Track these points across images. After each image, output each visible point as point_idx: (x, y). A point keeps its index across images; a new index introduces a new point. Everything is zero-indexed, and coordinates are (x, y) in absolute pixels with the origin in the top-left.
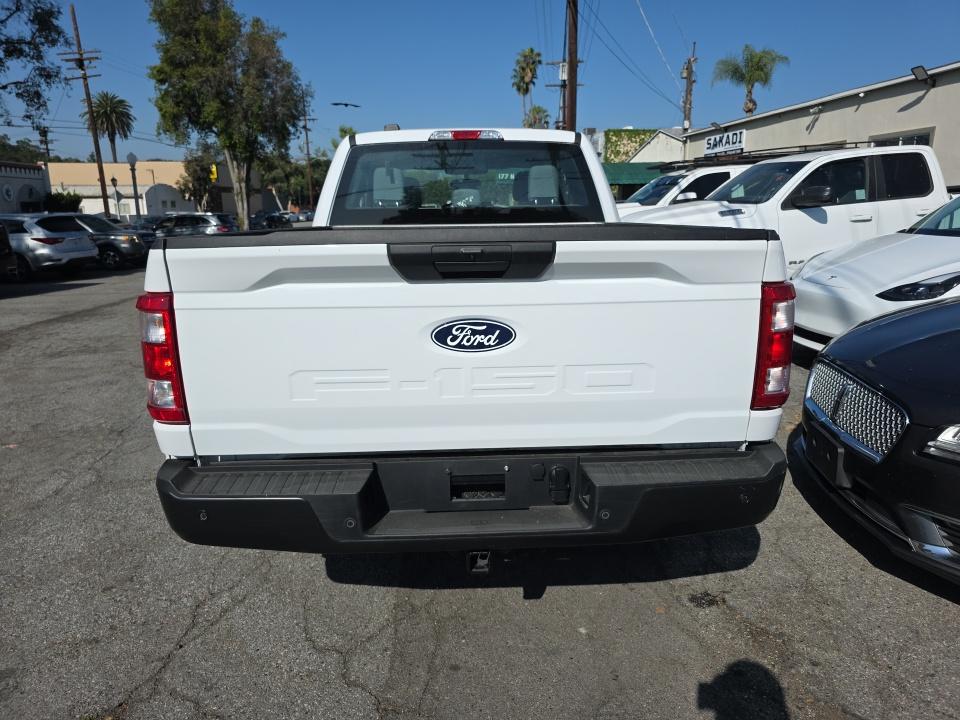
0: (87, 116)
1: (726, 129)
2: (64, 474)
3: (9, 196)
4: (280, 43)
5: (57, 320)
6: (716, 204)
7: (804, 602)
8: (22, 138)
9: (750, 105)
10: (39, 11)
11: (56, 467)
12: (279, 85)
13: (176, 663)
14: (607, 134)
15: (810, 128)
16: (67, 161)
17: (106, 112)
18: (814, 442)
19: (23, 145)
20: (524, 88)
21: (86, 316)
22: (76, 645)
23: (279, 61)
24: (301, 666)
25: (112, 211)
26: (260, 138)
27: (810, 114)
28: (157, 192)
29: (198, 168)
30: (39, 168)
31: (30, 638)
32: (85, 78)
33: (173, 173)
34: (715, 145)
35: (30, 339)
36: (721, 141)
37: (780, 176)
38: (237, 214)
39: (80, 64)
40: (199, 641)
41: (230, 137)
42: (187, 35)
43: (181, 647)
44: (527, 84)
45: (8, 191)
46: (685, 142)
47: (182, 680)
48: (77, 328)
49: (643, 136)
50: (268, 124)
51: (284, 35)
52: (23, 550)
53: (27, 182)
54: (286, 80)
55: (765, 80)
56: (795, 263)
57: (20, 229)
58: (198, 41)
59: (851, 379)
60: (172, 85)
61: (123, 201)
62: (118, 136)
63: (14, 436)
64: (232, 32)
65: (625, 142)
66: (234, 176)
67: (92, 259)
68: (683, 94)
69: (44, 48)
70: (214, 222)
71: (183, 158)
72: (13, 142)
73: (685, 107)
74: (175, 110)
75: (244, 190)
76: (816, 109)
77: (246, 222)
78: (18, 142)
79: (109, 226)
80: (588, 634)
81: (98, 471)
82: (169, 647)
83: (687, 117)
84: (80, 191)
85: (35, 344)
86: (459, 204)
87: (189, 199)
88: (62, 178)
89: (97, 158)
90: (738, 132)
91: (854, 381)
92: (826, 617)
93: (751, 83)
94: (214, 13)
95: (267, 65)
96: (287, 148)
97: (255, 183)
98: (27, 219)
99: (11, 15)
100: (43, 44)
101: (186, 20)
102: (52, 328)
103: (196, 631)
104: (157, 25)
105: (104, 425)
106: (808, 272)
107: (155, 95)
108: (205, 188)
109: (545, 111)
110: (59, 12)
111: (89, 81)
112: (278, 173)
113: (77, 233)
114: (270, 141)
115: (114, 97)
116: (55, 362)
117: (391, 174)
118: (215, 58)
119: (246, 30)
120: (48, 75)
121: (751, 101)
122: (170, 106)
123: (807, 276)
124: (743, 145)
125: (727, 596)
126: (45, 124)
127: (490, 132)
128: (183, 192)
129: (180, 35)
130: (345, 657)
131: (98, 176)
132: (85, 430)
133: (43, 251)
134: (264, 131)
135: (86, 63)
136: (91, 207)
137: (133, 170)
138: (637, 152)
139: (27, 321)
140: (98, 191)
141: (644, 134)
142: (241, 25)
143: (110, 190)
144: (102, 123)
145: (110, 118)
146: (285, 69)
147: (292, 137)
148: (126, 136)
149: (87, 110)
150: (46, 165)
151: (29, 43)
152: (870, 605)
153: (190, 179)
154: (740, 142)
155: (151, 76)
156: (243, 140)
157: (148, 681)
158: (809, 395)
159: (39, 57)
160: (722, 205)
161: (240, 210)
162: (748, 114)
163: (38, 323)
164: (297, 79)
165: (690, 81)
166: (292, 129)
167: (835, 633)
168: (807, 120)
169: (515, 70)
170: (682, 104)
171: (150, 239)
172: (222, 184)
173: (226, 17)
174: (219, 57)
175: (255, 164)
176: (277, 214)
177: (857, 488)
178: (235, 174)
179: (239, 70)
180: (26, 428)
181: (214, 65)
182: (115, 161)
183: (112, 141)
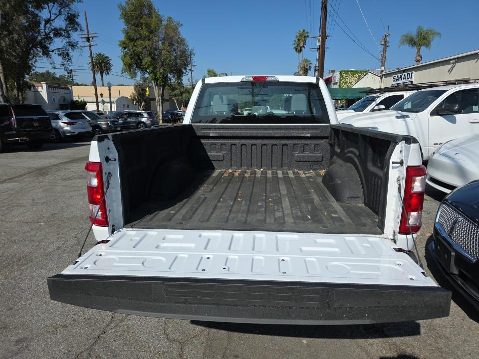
0: (91, 64)
1: (404, 71)
2: (63, 239)
3: (55, 101)
4: (180, 29)
5: (70, 162)
6: (394, 112)
7: (428, 336)
8: (62, 74)
9: (419, 58)
10: (69, 15)
11: (60, 236)
12: (179, 49)
13: (101, 341)
14: (341, 73)
15: (450, 71)
16: (81, 85)
17: (99, 62)
18: (439, 247)
19: (62, 77)
20: (299, 50)
21: (83, 160)
22: (56, 328)
23: (179, 38)
24: (160, 348)
25: (100, 109)
26: (169, 75)
27: (450, 64)
28: (121, 101)
29: (140, 89)
30: (68, 89)
31: (36, 322)
32: (90, 46)
33: (129, 92)
34: (398, 80)
35: (57, 171)
36: (401, 77)
37: (430, 98)
38: (157, 112)
39: (88, 39)
40: (113, 330)
41: (155, 75)
42: (137, 26)
43: (105, 332)
44: (301, 48)
45: (54, 99)
46: (381, 78)
47: (103, 350)
48: (78, 166)
49: (360, 74)
50: (173, 68)
51: (182, 25)
52: (40, 277)
53: (63, 95)
54: (182, 47)
55: (427, 45)
56: (437, 144)
57: (57, 118)
58: (142, 29)
59: (461, 215)
60: (129, 50)
61: (105, 104)
62: (104, 74)
63: (44, 219)
64: (158, 23)
65: (350, 77)
66: (156, 93)
67: (88, 132)
68: (382, 53)
69: (71, 32)
70: (146, 115)
71: (133, 84)
72: (58, 76)
73: (382, 60)
74: (130, 62)
75: (160, 100)
76: (454, 61)
77: (161, 115)
78: (60, 76)
79: (97, 117)
80: (307, 344)
81: (78, 239)
82: (99, 332)
83: (383, 65)
84: (86, 100)
85: (59, 173)
86: (255, 113)
87: (136, 104)
88: (79, 93)
89: (94, 84)
90: (410, 73)
91: (462, 216)
92: (440, 345)
93: (419, 46)
94: (150, 15)
95: (173, 40)
96: (182, 80)
97: (166, 97)
98: (61, 113)
99: (57, 17)
100: (70, 31)
101: (137, 18)
102: (67, 166)
103: (112, 325)
104: (124, 20)
105: (84, 216)
106: (443, 150)
107: (121, 54)
108: (143, 99)
109: (310, 61)
110: (79, 15)
111: (92, 47)
112: (177, 92)
113: (83, 120)
114: (174, 76)
115: (103, 55)
116: (67, 183)
117: (221, 98)
118: (149, 36)
119: (164, 23)
120: (73, 45)
121: (419, 56)
122: (128, 60)
123: (443, 152)
124: (413, 80)
125: (385, 329)
126: (70, 68)
127: (271, 77)
128: (133, 100)
129: (134, 25)
130: (182, 345)
131: (94, 93)
132: (75, 217)
133: (67, 128)
134: (171, 72)
135: (91, 39)
136: (91, 107)
137: (110, 90)
138: (356, 82)
139: (57, 162)
140: (94, 100)
141: (361, 73)
142: (162, 21)
143: (100, 99)
144: (98, 67)
145: (101, 65)
146: (182, 42)
147: (184, 74)
148: (108, 74)
149: (91, 61)
150: (71, 87)
151: (64, 30)
152: (465, 341)
153: (136, 94)
154: (411, 78)
155: (120, 45)
156: (161, 76)
157: (87, 349)
158: (437, 220)
159: (69, 37)
160: (398, 113)
161: (158, 110)
162: (418, 63)
163: (61, 163)
164: (187, 46)
165: (385, 46)
166: (184, 71)
167: (444, 355)
168: (449, 67)
169: (295, 41)
170: (380, 58)
171: (116, 123)
172: (151, 97)
173: (156, 17)
174: (151, 36)
175: (166, 87)
176: (176, 112)
177: (461, 275)
178: (157, 92)
179: (160, 42)
180: (49, 215)
181: (149, 40)
182: (103, 86)
183: (102, 76)
